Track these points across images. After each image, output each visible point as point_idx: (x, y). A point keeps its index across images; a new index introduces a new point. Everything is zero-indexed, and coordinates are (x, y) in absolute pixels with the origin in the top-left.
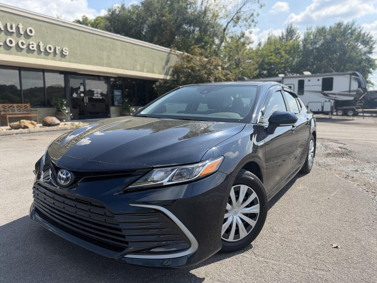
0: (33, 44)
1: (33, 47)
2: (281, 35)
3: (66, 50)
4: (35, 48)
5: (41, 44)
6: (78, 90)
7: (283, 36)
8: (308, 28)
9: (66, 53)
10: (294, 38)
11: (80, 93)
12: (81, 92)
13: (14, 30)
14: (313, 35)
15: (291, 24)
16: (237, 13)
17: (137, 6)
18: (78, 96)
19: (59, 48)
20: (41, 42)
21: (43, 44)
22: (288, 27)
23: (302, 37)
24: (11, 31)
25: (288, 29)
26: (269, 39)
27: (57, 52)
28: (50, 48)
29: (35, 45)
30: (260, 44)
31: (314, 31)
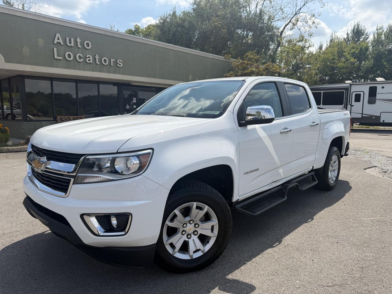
0: (89, 57)
1: (89, 60)
2: (345, 36)
3: (120, 61)
4: (91, 61)
5: (97, 57)
6: (131, 102)
7: (348, 38)
8: (378, 28)
9: (120, 65)
10: (361, 40)
11: (133, 105)
12: (133, 103)
13: (72, 44)
14: (385, 36)
15: (358, 25)
16: (296, 14)
17: (189, 12)
18: (131, 108)
19: (114, 60)
20: (97, 55)
21: (98, 57)
22: (354, 27)
23: (371, 38)
24: (70, 45)
25: (354, 29)
26: (331, 41)
27: (112, 65)
28: (105, 61)
29: (91, 59)
30: (321, 48)
31: (385, 30)
